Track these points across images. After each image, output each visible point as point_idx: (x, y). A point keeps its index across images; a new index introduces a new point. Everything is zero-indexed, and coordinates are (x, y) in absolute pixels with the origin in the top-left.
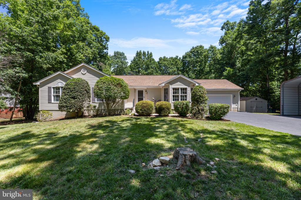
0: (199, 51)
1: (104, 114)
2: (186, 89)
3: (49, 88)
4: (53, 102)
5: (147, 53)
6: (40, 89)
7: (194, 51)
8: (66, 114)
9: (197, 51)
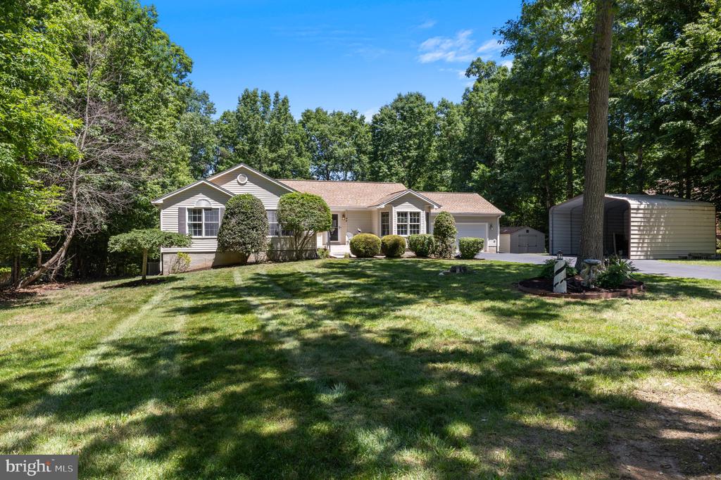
0: (416, 110)
1: (281, 258)
2: (418, 214)
3: (181, 210)
6: (162, 212)
8: (215, 259)
9: (411, 109)
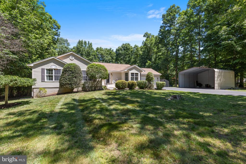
0: (128, 47)
1: (87, 90)
2: (138, 74)
4: (46, 81)
5: (87, 43)
6: (33, 70)
7: (124, 47)
8: (59, 91)
9: (127, 47)
